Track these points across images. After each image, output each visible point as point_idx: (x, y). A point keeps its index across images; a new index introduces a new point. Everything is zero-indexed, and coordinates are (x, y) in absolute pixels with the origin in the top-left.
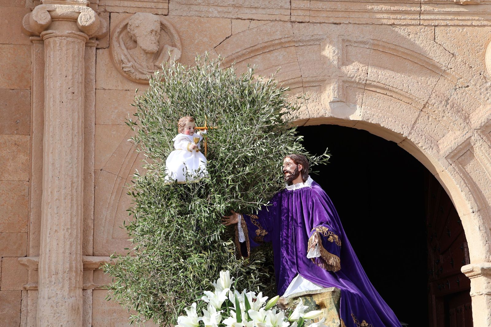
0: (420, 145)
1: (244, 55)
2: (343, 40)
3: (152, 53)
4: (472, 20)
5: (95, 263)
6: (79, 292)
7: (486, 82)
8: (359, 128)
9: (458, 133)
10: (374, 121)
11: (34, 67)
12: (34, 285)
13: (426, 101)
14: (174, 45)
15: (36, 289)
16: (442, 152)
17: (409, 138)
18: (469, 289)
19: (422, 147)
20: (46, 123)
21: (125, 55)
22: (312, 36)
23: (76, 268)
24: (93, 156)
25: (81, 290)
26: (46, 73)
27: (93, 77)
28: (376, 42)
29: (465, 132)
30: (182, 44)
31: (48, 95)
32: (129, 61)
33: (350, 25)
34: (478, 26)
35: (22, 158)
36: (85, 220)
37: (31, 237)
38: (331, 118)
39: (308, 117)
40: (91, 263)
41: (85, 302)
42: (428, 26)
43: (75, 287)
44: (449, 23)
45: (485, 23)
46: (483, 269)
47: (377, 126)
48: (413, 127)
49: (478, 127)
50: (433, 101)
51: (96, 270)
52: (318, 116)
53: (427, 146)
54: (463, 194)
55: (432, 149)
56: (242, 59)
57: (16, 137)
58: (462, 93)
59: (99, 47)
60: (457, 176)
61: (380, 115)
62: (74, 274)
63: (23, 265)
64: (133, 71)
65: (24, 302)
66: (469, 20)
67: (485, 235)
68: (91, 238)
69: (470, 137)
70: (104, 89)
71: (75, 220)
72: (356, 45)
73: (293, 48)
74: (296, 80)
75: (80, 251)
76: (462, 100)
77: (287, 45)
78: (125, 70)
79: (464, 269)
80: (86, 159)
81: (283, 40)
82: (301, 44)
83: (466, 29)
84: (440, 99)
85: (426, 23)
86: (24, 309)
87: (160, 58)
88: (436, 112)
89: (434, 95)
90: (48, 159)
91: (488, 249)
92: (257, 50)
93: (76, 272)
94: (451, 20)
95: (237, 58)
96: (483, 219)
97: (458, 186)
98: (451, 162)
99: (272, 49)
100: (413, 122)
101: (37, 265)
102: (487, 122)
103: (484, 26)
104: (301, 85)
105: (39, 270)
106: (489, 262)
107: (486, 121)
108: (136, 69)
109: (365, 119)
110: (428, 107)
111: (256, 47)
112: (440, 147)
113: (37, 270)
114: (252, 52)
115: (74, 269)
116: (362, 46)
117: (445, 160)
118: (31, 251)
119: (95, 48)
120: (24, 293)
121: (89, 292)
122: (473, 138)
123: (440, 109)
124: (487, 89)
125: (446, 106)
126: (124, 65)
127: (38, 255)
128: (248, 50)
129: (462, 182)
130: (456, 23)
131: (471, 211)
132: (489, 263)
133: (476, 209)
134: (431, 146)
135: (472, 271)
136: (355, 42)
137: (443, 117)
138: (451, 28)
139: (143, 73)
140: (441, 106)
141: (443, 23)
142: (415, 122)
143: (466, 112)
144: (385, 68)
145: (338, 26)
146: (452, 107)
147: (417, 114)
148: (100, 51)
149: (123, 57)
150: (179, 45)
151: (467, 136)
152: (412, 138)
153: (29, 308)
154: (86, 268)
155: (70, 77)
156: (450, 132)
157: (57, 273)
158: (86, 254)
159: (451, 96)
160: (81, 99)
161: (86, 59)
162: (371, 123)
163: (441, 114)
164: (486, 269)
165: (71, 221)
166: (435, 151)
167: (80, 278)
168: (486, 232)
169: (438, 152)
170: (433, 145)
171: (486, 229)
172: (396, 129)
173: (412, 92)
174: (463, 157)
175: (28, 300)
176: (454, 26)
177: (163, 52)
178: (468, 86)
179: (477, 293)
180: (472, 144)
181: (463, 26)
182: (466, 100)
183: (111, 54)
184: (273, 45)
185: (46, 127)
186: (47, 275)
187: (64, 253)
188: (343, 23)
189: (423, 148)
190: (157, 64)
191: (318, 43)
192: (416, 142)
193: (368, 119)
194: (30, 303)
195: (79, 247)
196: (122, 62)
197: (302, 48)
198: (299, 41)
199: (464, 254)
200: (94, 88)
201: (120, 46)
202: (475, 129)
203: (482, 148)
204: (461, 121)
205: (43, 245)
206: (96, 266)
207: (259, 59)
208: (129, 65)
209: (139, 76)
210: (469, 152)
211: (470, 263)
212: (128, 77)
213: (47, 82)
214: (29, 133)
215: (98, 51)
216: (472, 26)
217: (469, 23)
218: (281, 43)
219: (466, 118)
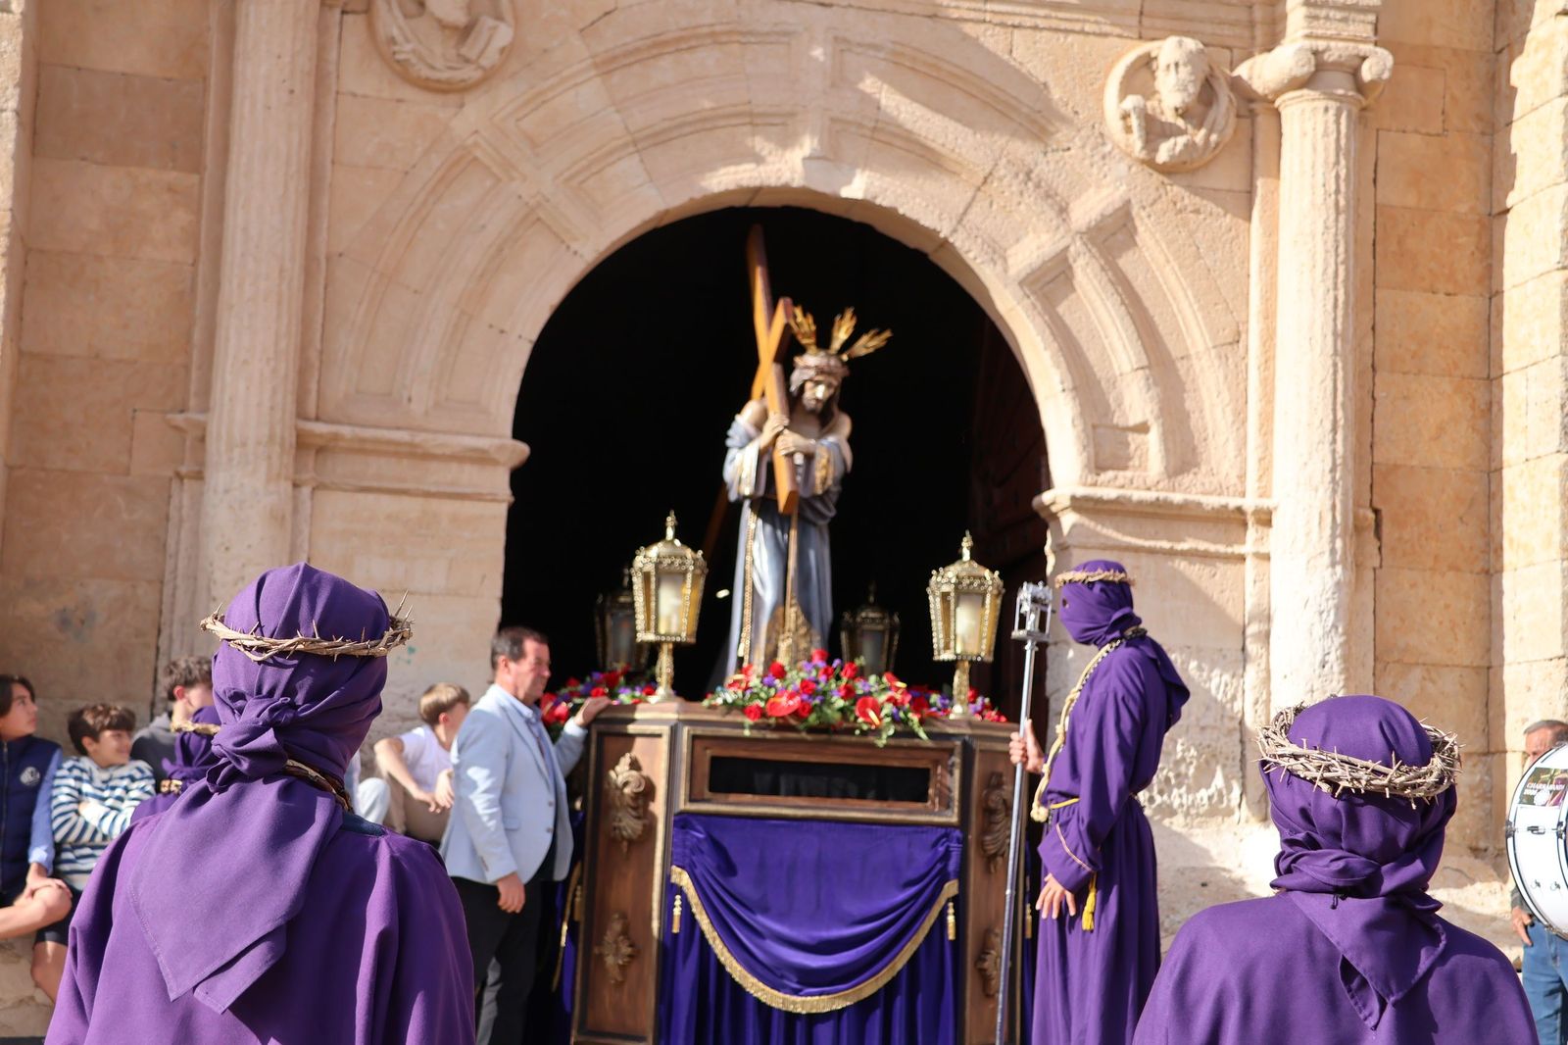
0: (971, 255)
1: (638, 50)
2: (836, 39)
3: (454, 28)
4: (1085, 21)
5: (321, 436)
6: (286, 487)
7: (1104, 144)
8: (857, 216)
9: (1045, 237)
10: (885, 201)
11: (214, 39)
12: (197, 468)
13: (987, 171)
14: (499, 18)
15: (199, 476)
16: (1012, 272)
17: (951, 240)
18: (1043, 542)
19: (975, 258)
20: (234, 149)
21: (400, 28)
22: (776, 24)
23: (283, 438)
24: (325, 226)
25: (289, 487)
26: (239, 47)
27: (332, 68)
28: (899, 48)
29: (1058, 236)
30: (516, 18)
31: (240, 92)
32: (407, 41)
33: (851, 11)
34: (1094, 34)
35: (182, 217)
36: (303, 348)
37: (194, 374)
38: (804, 191)
39: (757, 183)
40: (312, 434)
41: (295, 511)
42: (1003, 25)
43: (279, 475)
44: (1041, 23)
45: (1107, 29)
46: (1074, 498)
47: (890, 213)
48: (960, 222)
49: (1084, 229)
50: (1002, 172)
51: (320, 450)
52: (779, 183)
53: (986, 257)
54: (1046, 355)
55: (995, 263)
56: (632, 59)
57: (171, 176)
58: (1057, 162)
59: (349, 8)
60: (1039, 319)
61: (899, 191)
62: (277, 449)
63: (176, 428)
64: (414, 60)
65: (175, 501)
66: (1078, 20)
67: (1083, 436)
68: (314, 386)
69: (1067, 248)
70: (354, 95)
71: (283, 344)
72: (859, 50)
73: (735, 47)
74: (740, 109)
75: (291, 407)
76: (1057, 174)
77: (724, 39)
78: (398, 57)
79: (1040, 501)
80: (311, 230)
81: (718, 28)
82: (753, 39)
83: (1071, 38)
84: (1015, 169)
85: (997, 19)
86: (173, 513)
87: (470, 40)
88: (1007, 194)
89: (1004, 161)
90: (236, 218)
91: (1085, 461)
92: (666, 43)
93: (282, 445)
94: (1046, 17)
95: (626, 55)
96: (1081, 405)
97: (1039, 339)
98: (1028, 292)
99: (693, 43)
100: (961, 211)
101: (204, 429)
102: (1101, 221)
103: (1105, 35)
104: (747, 120)
105: (208, 439)
106: (1085, 485)
107: (1099, 218)
108: (421, 59)
109: (869, 197)
110: (992, 182)
111: (663, 38)
112: (1011, 261)
113: (202, 439)
114: (655, 45)
115: (278, 440)
116: (871, 52)
117: (1018, 288)
118: (193, 402)
119: (337, 13)
120: (175, 485)
121: (306, 491)
122: (1072, 249)
123: (1014, 188)
124: (1104, 157)
125: (1026, 184)
126: (396, 48)
127: (205, 409)
128: (649, 42)
129: (1048, 332)
130: (1054, 23)
131: (1060, 387)
132: (1085, 487)
133: (1069, 384)
134: (992, 259)
136: (859, 45)
137: (1019, 203)
138: (1045, 34)
139: (433, 68)
140: (1015, 182)
141: (1029, 22)
142: (965, 213)
143: (1063, 199)
144: (915, 99)
145: (827, 11)
146: (1038, 186)
147: (970, 195)
148: (349, 18)
149: (395, 32)
150: (508, 15)
151: (1062, 245)
152: (959, 241)
153: (185, 511)
154: (303, 444)
155: (287, 59)
156: (1031, 235)
157: (244, 444)
158: (301, 414)
159: (1036, 164)
160: (306, 106)
161: (322, 29)
162: (880, 206)
163: (1016, 199)
164: (1079, 500)
165: (276, 344)
166: (999, 267)
167: (288, 460)
168: (1084, 430)
169: (1006, 271)
170: (996, 257)
171: (1085, 423)
172: (927, 220)
173: (964, 151)
174: (1051, 285)
175: (183, 496)
176: (1050, 29)
177: (477, 29)
178: (1069, 149)
180: (1071, 260)
181: (1067, 31)
182: (1063, 177)
183: (371, 27)
184: (697, 37)
185: (233, 156)
186: (223, 448)
187: (259, 405)
188: (838, 5)
189: (978, 261)
190: (464, 51)
191: (785, 39)
192: (966, 248)
193: (875, 198)
194: (186, 501)
195: (290, 399)
196: (392, 41)
197: (755, 46)
198: (750, 33)
200: (334, 89)
201: (390, 9)
202: (1078, 233)
203: (1088, 270)
204: (1052, 214)
205: (217, 387)
206: (320, 442)
207: (666, 62)
208: (408, 47)
209: (425, 72)
210: (1062, 277)
211: (1051, 489)
212: (402, 72)
213: (239, 66)
214: (197, 168)
215: (346, 17)
216: (1082, 32)
217: (1077, 27)
218: (713, 34)
219: (1063, 211)
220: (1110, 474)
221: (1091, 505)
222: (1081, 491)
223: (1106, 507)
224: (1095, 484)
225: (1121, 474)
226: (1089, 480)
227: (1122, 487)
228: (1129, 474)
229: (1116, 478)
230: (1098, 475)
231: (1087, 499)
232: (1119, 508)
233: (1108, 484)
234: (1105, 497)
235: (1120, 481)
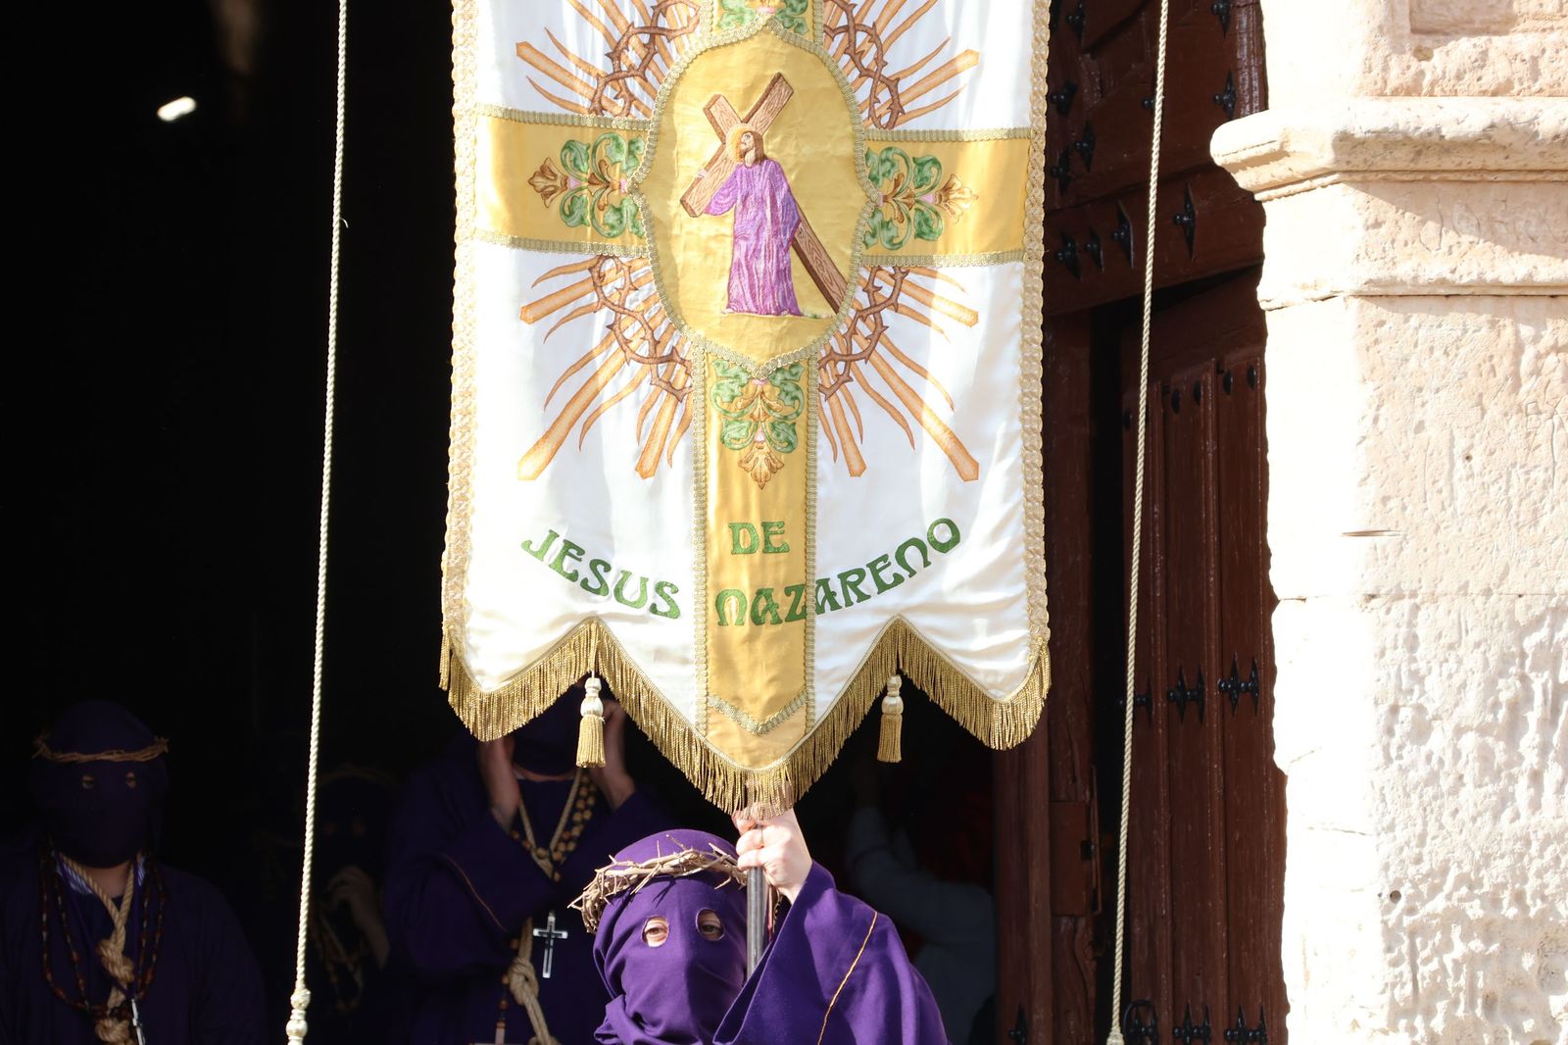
18: (1251, 267)
46: (1345, 142)
79: (1228, 143)
91: (1382, 12)
106: (1382, 94)
132: (1382, 102)
135: (1278, 155)
164: (1363, 143)
179: (1304, 287)
199: (1233, 48)
211: (1264, 106)
220: (1463, 48)
221: (1401, 159)
222: (1372, 116)
223: (1449, 163)
224: (1411, 90)
225: (1499, 42)
226: (1395, 79)
227: (1500, 90)
228: (1522, 42)
229: (1482, 59)
230: (1423, 54)
231: (1388, 140)
232: (1494, 161)
233: (1452, 86)
234: (1449, 132)
235: (1498, 70)
